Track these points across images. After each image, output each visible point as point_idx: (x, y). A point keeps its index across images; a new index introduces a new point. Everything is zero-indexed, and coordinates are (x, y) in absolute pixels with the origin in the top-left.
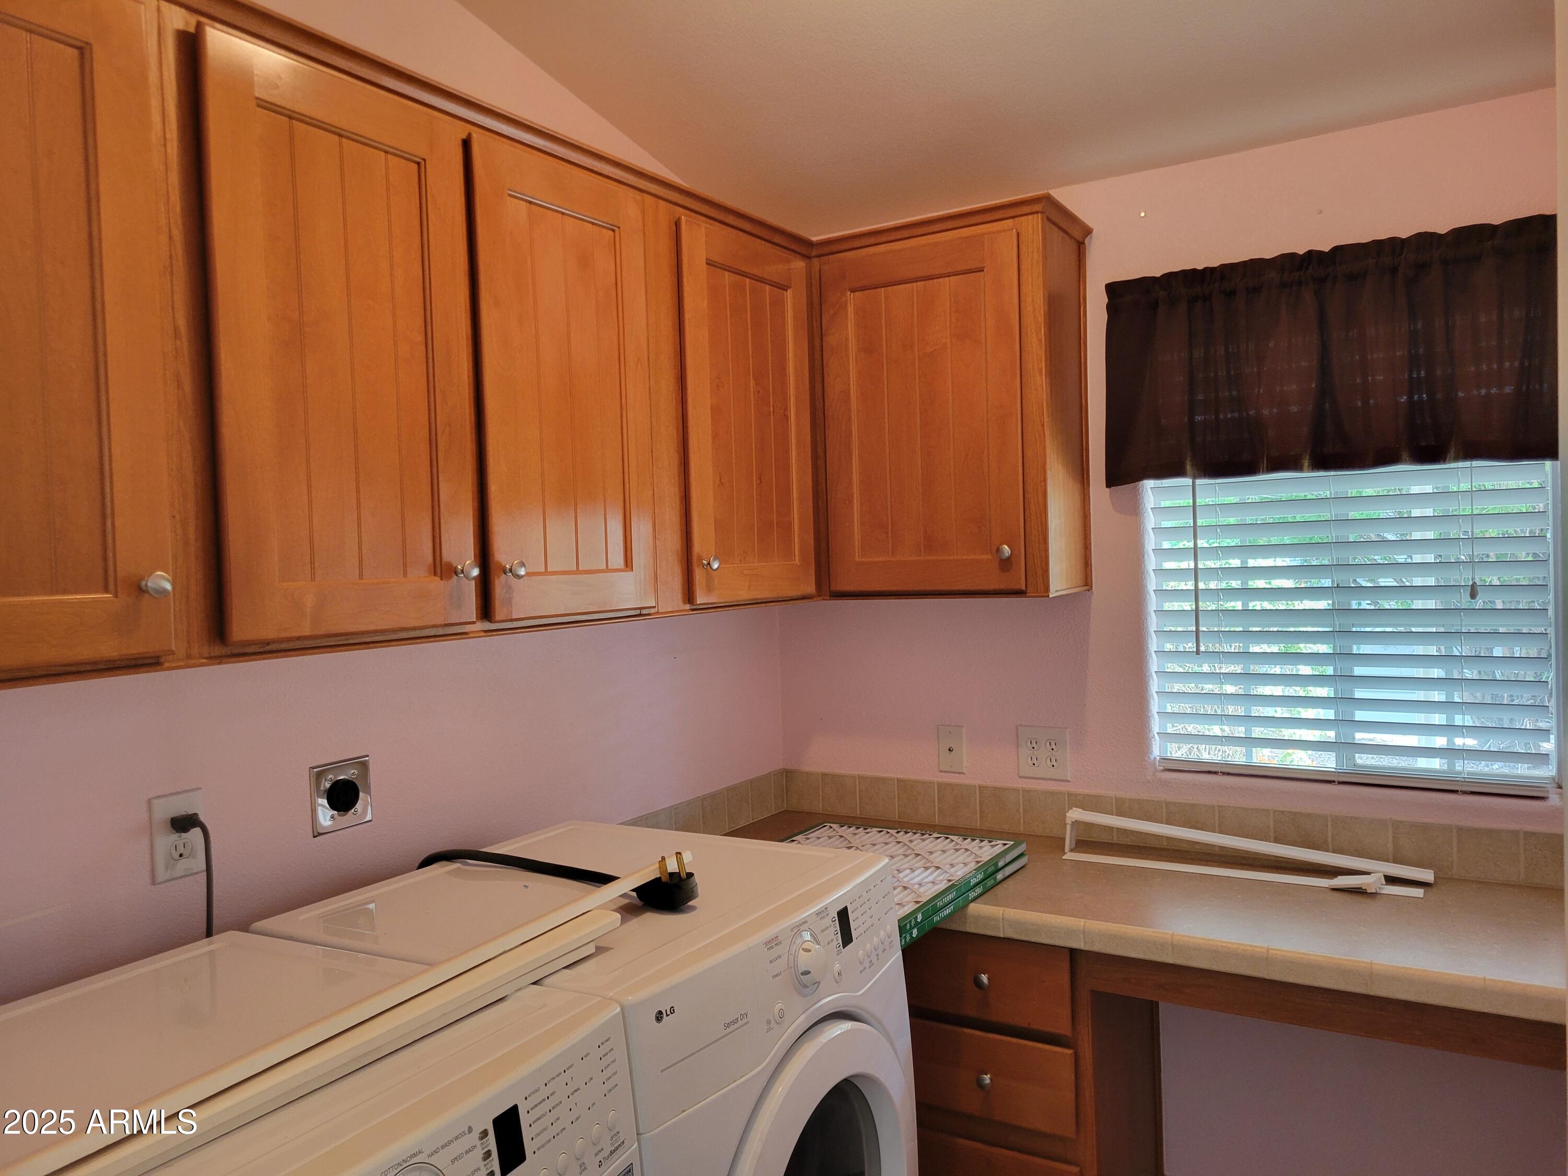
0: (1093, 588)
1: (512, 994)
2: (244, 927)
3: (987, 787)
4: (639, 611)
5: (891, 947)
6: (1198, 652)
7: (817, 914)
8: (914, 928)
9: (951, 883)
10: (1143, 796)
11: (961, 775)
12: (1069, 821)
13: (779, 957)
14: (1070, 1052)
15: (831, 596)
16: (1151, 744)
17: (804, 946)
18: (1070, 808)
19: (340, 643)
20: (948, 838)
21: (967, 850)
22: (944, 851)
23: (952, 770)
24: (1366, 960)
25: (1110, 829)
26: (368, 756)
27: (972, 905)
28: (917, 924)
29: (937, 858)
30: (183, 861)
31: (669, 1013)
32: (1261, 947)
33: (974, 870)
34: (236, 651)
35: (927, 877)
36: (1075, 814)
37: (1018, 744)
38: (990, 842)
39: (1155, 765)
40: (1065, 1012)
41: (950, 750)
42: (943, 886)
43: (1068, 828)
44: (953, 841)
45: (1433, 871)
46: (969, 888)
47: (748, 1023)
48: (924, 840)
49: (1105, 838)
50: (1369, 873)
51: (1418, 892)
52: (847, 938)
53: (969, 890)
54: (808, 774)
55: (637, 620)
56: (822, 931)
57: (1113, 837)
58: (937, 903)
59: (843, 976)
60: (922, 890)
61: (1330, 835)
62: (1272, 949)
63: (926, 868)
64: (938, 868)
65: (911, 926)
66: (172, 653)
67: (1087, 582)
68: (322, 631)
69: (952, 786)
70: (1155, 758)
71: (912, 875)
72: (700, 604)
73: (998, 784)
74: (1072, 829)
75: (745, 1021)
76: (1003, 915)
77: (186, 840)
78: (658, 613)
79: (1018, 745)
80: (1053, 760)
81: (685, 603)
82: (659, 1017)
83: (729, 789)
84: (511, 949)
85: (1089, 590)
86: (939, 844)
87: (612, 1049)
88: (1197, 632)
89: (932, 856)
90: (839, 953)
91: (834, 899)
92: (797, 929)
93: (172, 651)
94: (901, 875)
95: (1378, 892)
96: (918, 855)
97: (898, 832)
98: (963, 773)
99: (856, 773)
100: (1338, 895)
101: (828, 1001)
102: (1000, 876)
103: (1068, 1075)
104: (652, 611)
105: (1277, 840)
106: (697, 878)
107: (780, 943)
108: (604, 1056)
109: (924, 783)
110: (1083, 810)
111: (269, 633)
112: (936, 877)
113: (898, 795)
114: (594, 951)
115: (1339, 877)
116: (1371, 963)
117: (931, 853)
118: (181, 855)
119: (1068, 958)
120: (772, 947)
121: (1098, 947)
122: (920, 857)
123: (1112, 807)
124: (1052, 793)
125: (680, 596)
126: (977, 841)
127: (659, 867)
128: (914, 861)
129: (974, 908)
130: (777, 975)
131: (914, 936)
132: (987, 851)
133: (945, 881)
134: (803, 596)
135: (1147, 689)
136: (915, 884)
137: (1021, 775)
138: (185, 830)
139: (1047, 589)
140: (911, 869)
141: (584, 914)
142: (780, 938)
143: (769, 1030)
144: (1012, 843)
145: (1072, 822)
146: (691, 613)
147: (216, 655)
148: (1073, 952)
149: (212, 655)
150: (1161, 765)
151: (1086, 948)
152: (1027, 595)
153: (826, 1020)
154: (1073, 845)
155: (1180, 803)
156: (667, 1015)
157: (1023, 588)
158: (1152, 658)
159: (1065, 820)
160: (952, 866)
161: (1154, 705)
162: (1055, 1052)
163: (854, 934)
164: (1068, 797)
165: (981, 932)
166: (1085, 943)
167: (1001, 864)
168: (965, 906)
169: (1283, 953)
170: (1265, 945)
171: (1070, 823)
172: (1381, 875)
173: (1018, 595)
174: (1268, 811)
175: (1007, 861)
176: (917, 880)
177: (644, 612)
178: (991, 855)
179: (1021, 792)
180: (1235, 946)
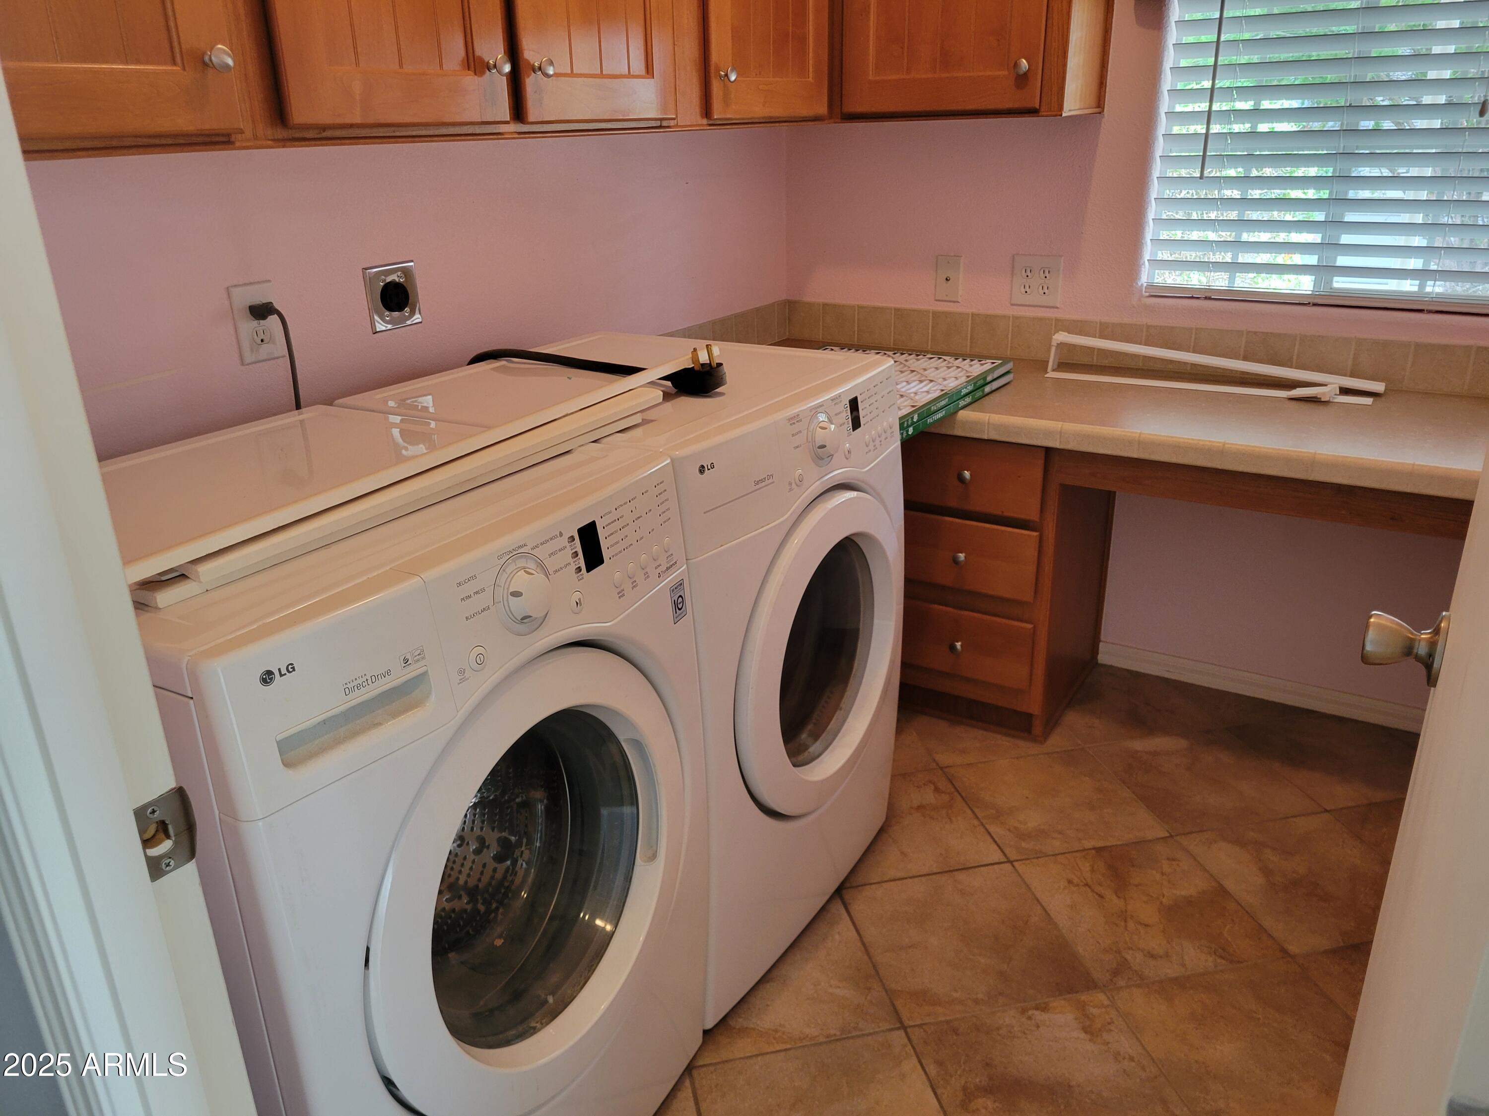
0: (1105, 111)
1: (576, 449)
2: (329, 402)
3: (979, 315)
4: (659, 122)
5: (891, 437)
6: (1201, 177)
7: (832, 400)
8: (910, 426)
9: (944, 392)
10: (1127, 320)
11: (956, 304)
12: (1054, 343)
13: (800, 432)
14: (1035, 534)
15: (842, 119)
16: (1141, 270)
17: (820, 425)
18: (1056, 332)
19: (388, 135)
20: (941, 358)
21: (958, 367)
22: (937, 369)
23: (947, 299)
24: (1311, 451)
25: (1091, 350)
26: (412, 261)
27: (961, 412)
28: (913, 423)
29: (931, 374)
30: (264, 346)
31: (709, 467)
32: (1218, 442)
33: (966, 382)
34: (297, 135)
35: (921, 388)
36: (1061, 337)
37: (1013, 271)
38: (980, 361)
39: (1141, 291)
40: (1034, 503)
41: (947, 279)
42: (937, 394)
43: (1053, 350)
44: (945, 360)
45: (1384, 384)
46: (960, 397)
47: (773, 482)
48: (918, 360)
49: (1085, 360)
50: (1326, 385)
51: (1369, 401)
52: (856, 424)
53: (959, 399)
54: (810, 305)
55: (658, 132)
56: (836, 415)
57: (1093, 359)
58: (931, 407)
59: (852, 453)
60: (917, 397)
61: (1296, 351)
62: (1228, 444)
63: (921, 382)
64: (931, 381)
65: (908, 424)
66: (241, 132)
67: (1100, 103)
68: (371, 120)
69: (946, 314)
70: (1142, 285)
71: (909, 387)
72: (717, 119)
73: (990, 312)
74: (1056, 350)
75: (770, 481)
76: (989, 419)
77: (264, 327)
78: (677, 126)
79: (1013, 274)
80: (1045, 288)
81: (702, 117)
82: (702, 470)
83: (736, 316)
84: (572, 413)
85: (1100, 113)
86: (933, 363)
87: (666, 490)
88: (1204, 156)
89: (926, 372)
90: (849, 435)
91: (845, 390)
92: (816, 410)
93: (241, 129)
94: (899, 387)
95: (1331, 400)
96: (913, 371)
97: (894, 354)
98: (958, 302)
99: (856, 303)
100: (1293, 403)
101: (837, 474)
102: (987, 389)
103: (1031, 552)
104: (672, 123)
105: (1245, 358)
106: (726, 368)
107: (801, 420)
108: (660, 494)
109: (919, 311)
110: (1069, 333)
111: (325, 117)
112: (931, 388)
113: (894, 323)
114: (641, 421)
115: (1297, 389)
116: (1315, 453)
117: (925, 370)
118: (262, 341)
119: (1043, 458)
120: (794, 423)
121: (1072, 446)
122: (915, 373)
123: (1096, 331)
124: (1040, 319)
125: (698, 110)
126: (968, 360)
127: (692, 357)
128: (910, 376)
129: (962, 414)
130: (797, 447)
131: (910, 433)
132: (977, 368)
133: (939, 391)
134: (816, 117)
135: (1144, 215)
136: (911, 393)
137: (1013, 302)
138: (264, 317)
139: (1061, 107)
140: (907, 382)
141: (630, 390)
142: (801, 417)
143: (791, 490)
144: (1000, 362)
145: (1058, 344)
146: (708, 128)
147: (279, 137)
148: (1048, 451)
149: (276, 138)
150: (1147, 290)
151: (1062, 447)
152: (1040, 114)
153: (834, 490)
154: (1056, 366)
155: (1161, 327)
156: (708, 469)
157: (1038, 107)
158: (1153, 185)
159: (1051, 343)
160: (945, 379)
161: (1149, 232)
162: (1022, 534)
163: (862, 421)
164: (1055, 323)
165: (968, 435)
166: (1060, 442)
167: (989, 379)
168: (956, 412)
169: (1238, 447)
170: (1222, 441)
171: (1056, 345)
172: (1337, 387)
173: (1032, 115)
174: (1242, 332)
175: (995, 377)
176: (913, 390)
177: (665, 123)
178: (980, 371)
179: (1011, 318)
180: (1195, 442)
